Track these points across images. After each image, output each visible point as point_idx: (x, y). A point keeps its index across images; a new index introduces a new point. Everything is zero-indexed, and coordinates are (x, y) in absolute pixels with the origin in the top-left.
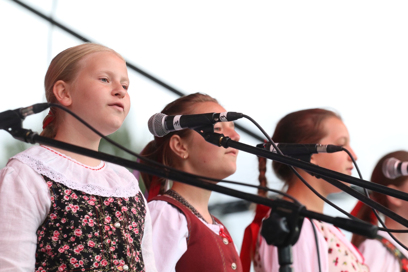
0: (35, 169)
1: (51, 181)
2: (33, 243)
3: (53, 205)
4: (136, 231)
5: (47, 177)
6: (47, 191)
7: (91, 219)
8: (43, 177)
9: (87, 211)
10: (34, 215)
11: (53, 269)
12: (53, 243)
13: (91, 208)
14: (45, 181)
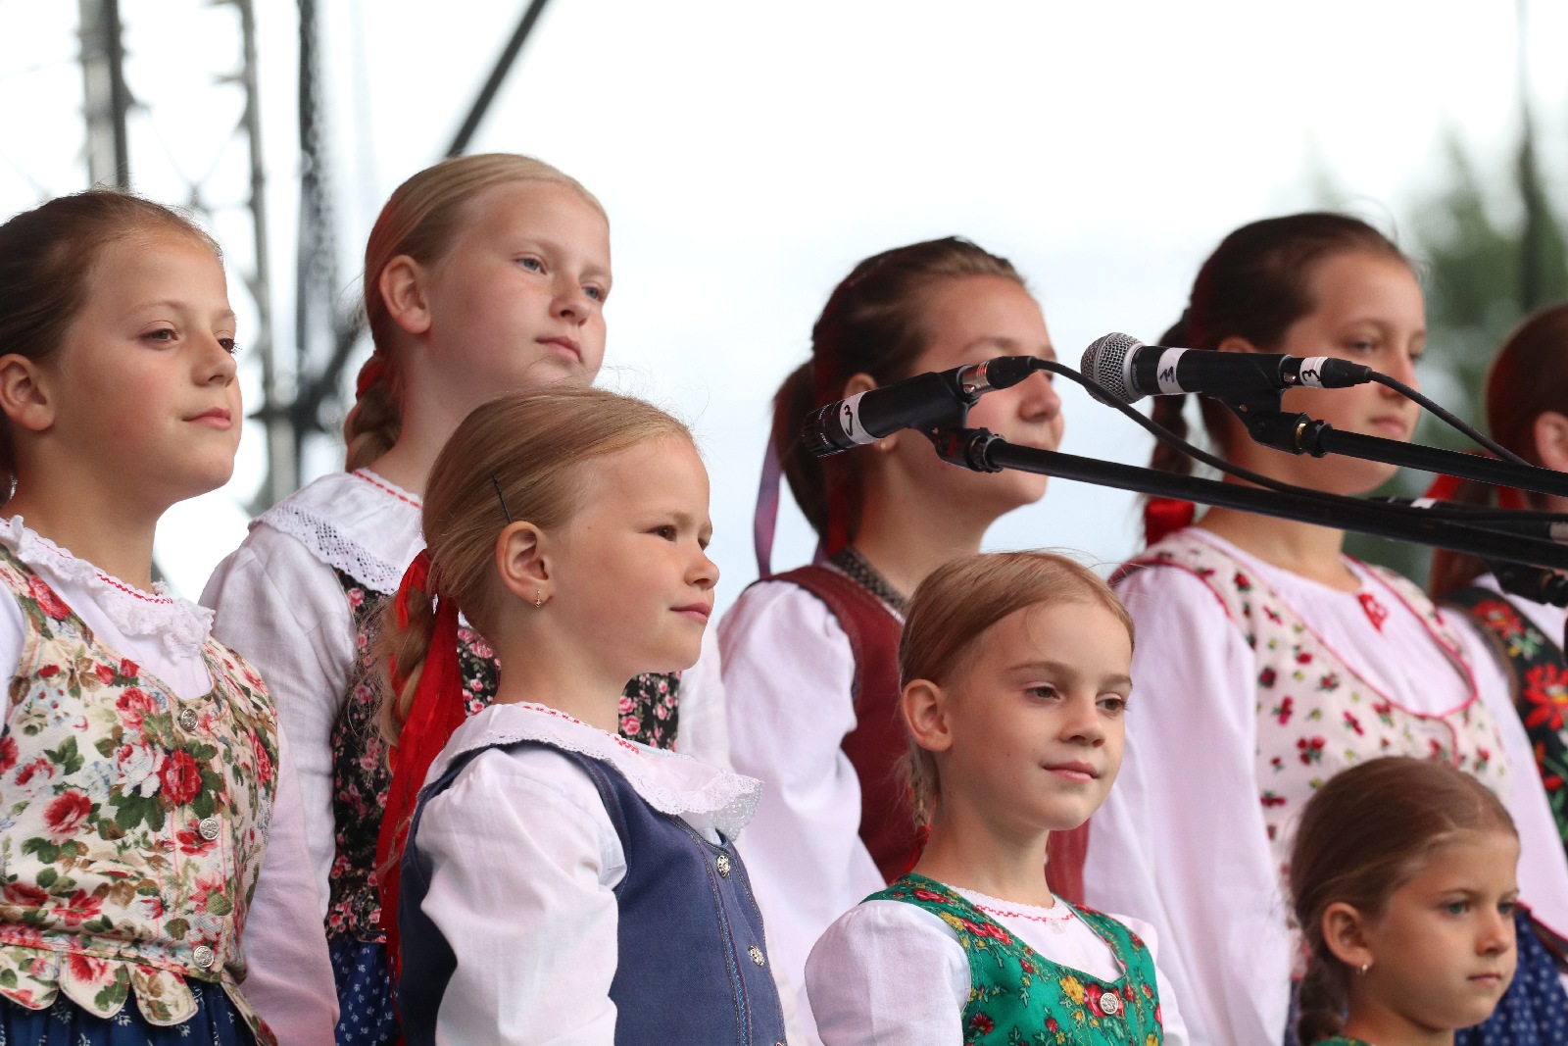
0: (314, 547)
1: (361, 587)
2: (315, 772)
3: (364, 661)
4: (628, 727)
5: (347, 572)
6: (347, 617)
7: (477, 701)
8: (337, 576)
9: (465, 678)
10: (313, 691)
11: (363, 854)
12: (364, 777)
13: (481, 667)
14: (343, 588)
